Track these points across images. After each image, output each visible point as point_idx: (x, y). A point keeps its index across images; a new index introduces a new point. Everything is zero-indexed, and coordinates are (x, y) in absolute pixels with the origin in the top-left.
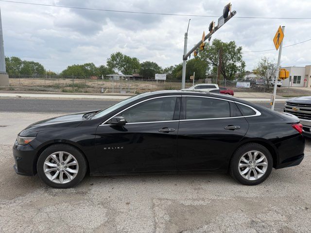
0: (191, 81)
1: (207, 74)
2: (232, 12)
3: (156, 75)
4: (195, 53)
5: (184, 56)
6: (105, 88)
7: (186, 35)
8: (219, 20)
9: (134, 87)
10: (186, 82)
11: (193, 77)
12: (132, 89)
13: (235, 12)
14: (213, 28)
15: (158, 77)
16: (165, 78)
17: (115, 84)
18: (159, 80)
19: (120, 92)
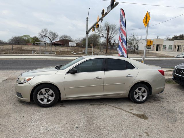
0: (91, 47)
1: (100, 43)
2: (116, 2)
3: (69, 43)
4: (93, 30)
5: (86, 31)
6: (35, 51)
7: (88, 18)
8: (108, 8)
9: (55, 50)
10: (88, 47)
11: (92, 45)
12: (53, 51)
13: (118, 3)
14: (104, 13)
15: (70, 44)
16: (75, 45)
17: (42, 48)
18: (71, 46)
19: (45, 53)
